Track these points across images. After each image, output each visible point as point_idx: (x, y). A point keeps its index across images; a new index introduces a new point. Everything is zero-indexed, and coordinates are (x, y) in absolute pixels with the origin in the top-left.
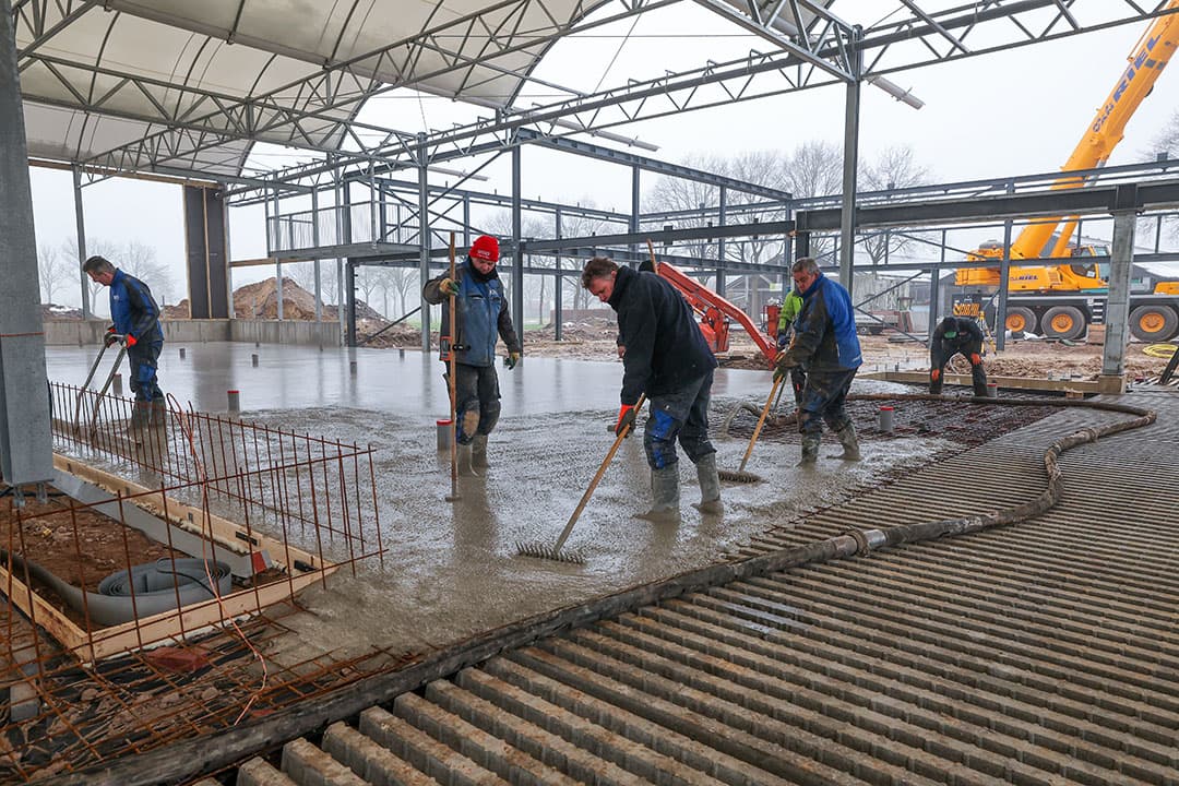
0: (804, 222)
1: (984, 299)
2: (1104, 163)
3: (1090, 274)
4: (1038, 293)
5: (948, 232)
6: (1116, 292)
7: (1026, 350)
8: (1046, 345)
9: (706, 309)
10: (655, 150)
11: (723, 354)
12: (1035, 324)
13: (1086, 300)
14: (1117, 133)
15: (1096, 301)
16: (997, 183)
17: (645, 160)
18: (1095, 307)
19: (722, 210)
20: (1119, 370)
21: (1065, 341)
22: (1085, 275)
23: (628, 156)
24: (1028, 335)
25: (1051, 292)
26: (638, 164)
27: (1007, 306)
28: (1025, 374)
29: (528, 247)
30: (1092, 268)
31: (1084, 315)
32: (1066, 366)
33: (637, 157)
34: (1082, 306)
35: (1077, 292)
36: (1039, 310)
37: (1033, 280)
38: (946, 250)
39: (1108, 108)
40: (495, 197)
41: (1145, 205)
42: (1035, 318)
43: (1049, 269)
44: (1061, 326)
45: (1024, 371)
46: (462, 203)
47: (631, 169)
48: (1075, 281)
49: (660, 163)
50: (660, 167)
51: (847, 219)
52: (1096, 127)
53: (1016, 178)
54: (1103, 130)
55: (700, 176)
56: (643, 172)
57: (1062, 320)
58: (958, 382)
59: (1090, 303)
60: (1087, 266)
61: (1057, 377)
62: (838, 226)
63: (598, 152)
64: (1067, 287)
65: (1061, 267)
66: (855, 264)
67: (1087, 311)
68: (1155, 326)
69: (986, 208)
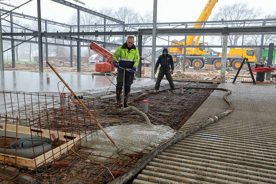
0: (140, 32)
1: (177, 57)
2: (207, 20)
3: (204, 50)
4: (191, 55)
5: (170, 36)
6: (223, 56)
7: (190, 71)
8: (195, 70)
9: (108, 58)
10: (84, 4)
11: (113, 72)
12: (191, 64)
13: (203, 58)
14: (210, 12)
15: (205, 58)
16: (183, 24)
17: (81, 7)
18: (205, 60)
19: (105, 25)
20: (224, 77)
21: (199, 69)
22: (202, 51)
23: (76, 5)
24: (190, 67)
25: (195, 55)
26: (79, 8)
27: (186, 59)
28: (196, 78)
29: (44, 34)
30: (204, 49)
31: (203, 62)
32: (204, 76)
33: (79, 6)
34: (202, 59)
35: (200, 55)
36: (192, 60)
37: (190, 52)
38: (169, 42)
39: (208, 5)
40: (22, 15)
41: (230, 33)
42: (191, 62)
43: (194, 49)
44: (197, 65)
45: (196, 77)
46: (10, 16)
47: (77, 10)
48: (200, 52)
49: (86, 9)
50: (86, 10)
51: (154, 32)
52: (205, 10)
53: (188, 22)
54: (207, 10)
55: (98, 14)
56: (81, 11)
57: (197, 63)
58: (180, 80)
59: (204, 59)
60: (203, 48)
61: (205, 79)
62: (152, 34)
63: (66, 3)
64: (198, 54)
65: (197, 48)
66: (156, 45)
67: (203, 60)
68: (219, 65)
69: (191, 31)
